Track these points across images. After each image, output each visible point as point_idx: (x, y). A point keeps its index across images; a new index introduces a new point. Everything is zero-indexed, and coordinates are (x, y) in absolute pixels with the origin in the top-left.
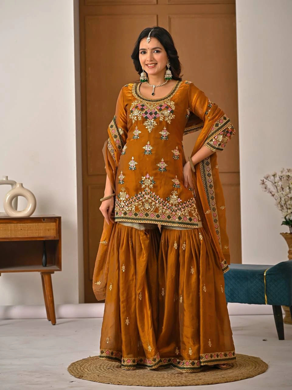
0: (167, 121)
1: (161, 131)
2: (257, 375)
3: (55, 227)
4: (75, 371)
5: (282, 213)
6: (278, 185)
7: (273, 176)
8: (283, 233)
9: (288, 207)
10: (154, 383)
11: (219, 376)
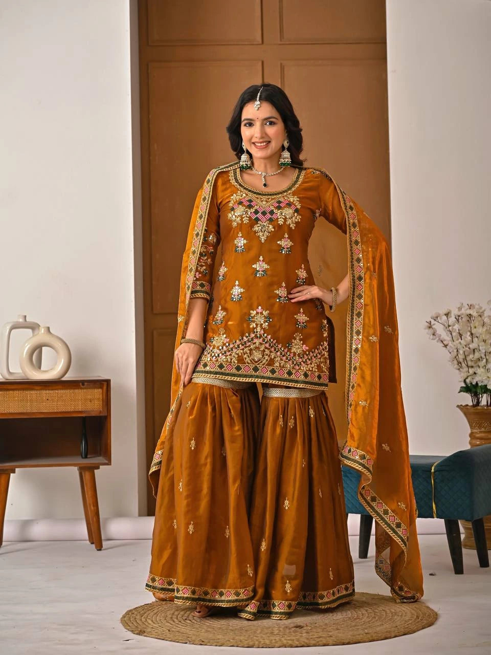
0: (290, 224)
1: (281, 240)
2: (420, 630)
3: (101, 396)
4: (133, 623)
5: (461, 374)
6: (453, 329)
7: (445, 315)
8: (461, 405)
9: (470, 364)
10: (257, 643)
11: (361, 632)
